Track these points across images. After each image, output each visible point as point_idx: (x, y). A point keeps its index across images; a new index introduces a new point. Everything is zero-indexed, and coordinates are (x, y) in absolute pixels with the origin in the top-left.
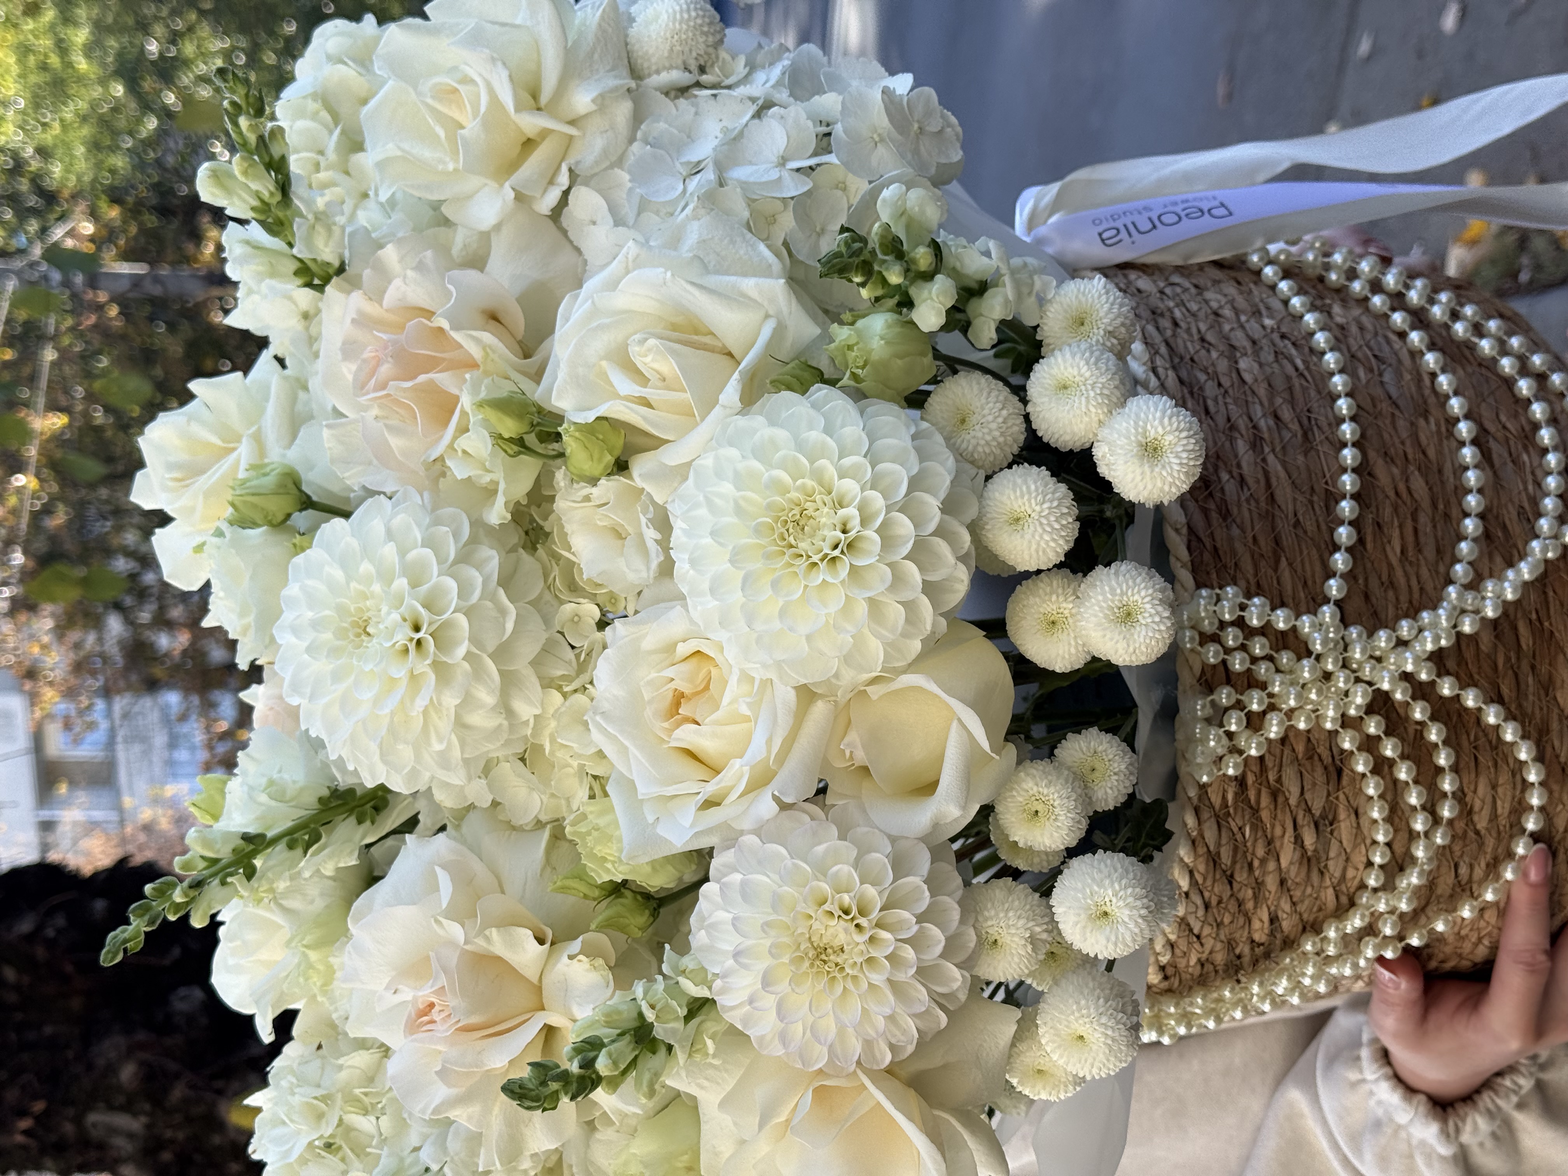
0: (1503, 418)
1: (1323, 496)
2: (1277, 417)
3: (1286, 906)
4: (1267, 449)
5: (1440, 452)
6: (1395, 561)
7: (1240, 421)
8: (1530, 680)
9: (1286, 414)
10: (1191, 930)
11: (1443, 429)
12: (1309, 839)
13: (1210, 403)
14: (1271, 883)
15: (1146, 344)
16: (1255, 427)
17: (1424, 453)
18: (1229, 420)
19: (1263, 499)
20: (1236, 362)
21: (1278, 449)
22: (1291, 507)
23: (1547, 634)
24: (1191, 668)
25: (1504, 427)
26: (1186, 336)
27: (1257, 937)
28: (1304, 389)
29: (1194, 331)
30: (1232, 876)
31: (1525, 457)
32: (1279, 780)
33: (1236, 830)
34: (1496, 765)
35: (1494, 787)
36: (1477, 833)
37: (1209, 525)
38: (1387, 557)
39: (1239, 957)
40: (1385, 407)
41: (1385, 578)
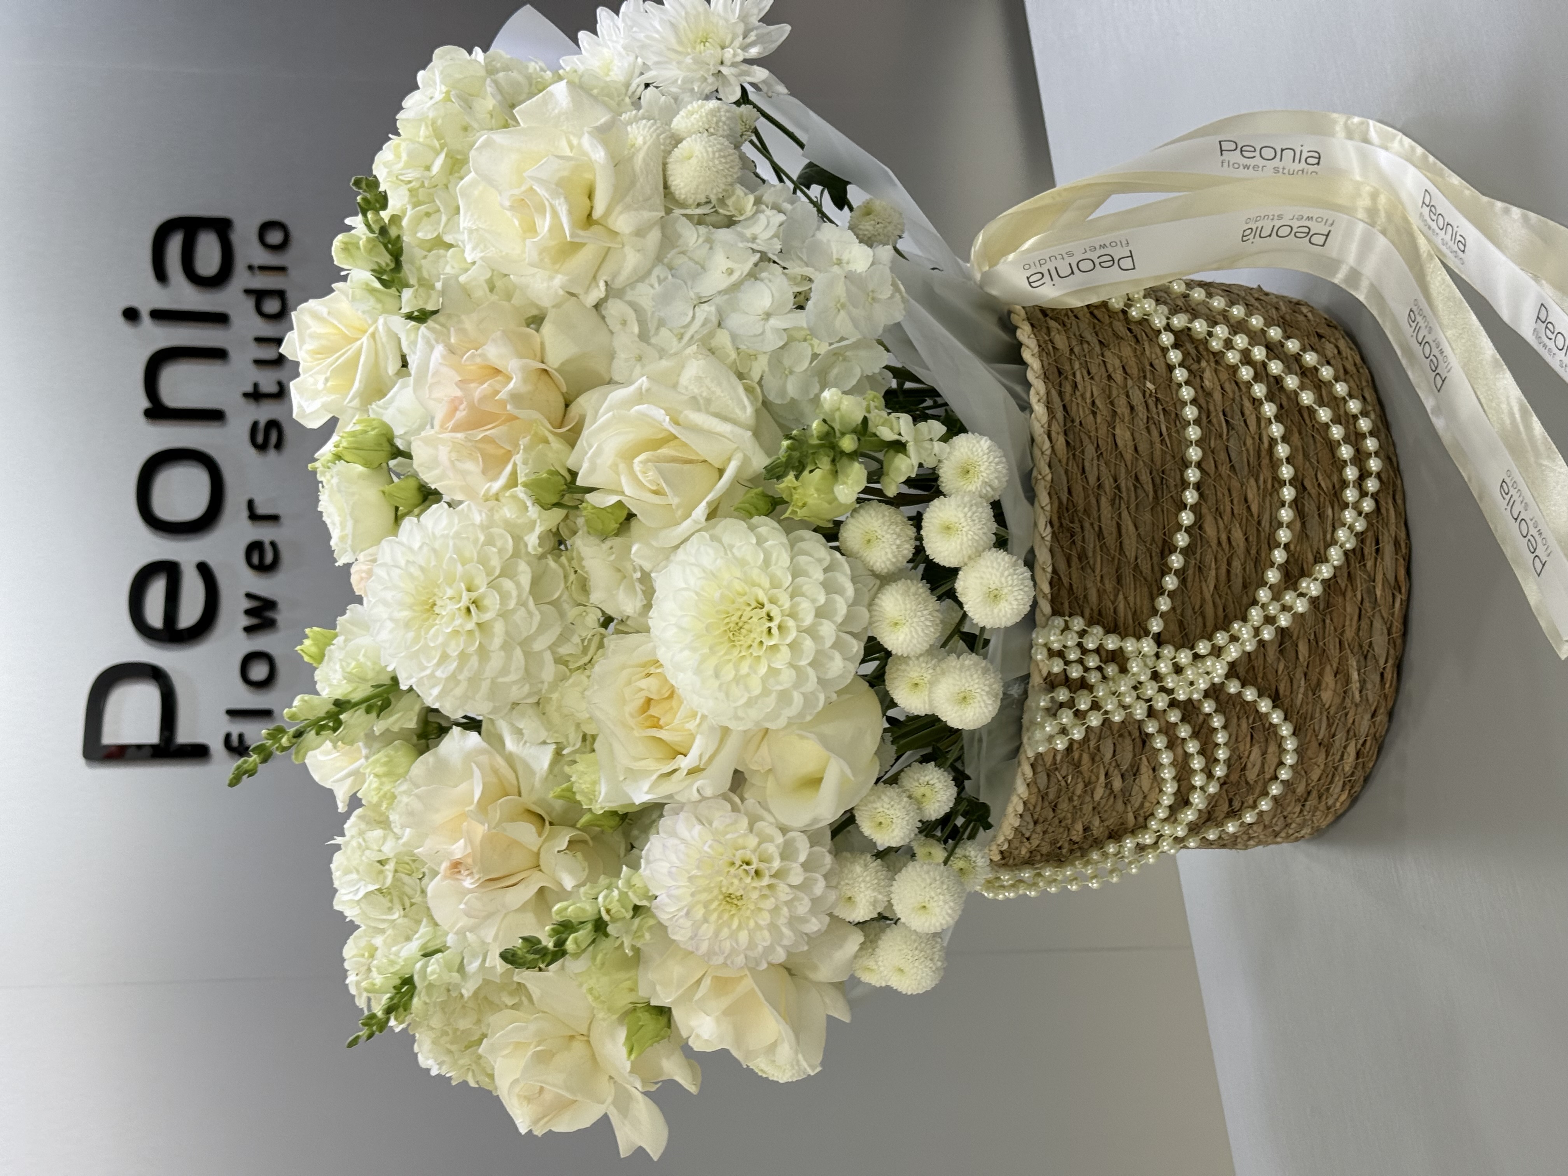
0: (1320, 477)
1: (1160, 544)
2: (1137, 479)
3: (1097, 822)
4: (1123, 506)
5: (1261, 507)
6: (1208, 596)
7: (1107, 482)
8: (1303, 682)
9: (1145, 478)
10: (1023, 835)
11: (1269, 486)
12: (1117, 784)
13: (1087, 464)
14: (1087, 808)
15: (1048, 408)
16: (1118, 488)
17: (1249, 508)
18: (1099, 479)
19: (1113, 547)
20: (1114, 428)
21: (1133, 506)
22: (1133, 554)
23: (1319, 651)
24: (1040, 671)
25: (1319, 485)
26: (1080, 400)
27: (1074, 838)
28: (1164, 453)
29: (1088, 395)
30: (1056, 806)
31: (1330, 512)
32: (1098, 749)
33: (1060, 778)
34: (1267, 740)
35: (1264, 754)
36: (1247, 783)
37: (1069, 566)
38: (1201, 593)
39: (1060, 848)
40: (1225, 470)
41: (1197, 608)
